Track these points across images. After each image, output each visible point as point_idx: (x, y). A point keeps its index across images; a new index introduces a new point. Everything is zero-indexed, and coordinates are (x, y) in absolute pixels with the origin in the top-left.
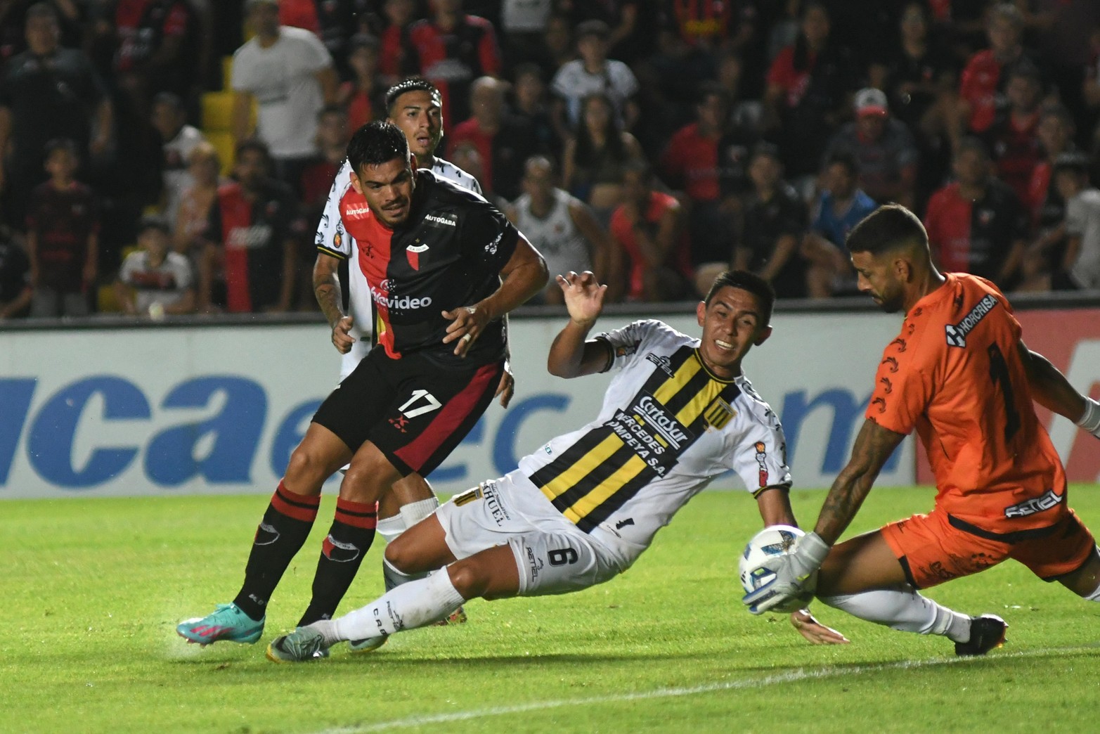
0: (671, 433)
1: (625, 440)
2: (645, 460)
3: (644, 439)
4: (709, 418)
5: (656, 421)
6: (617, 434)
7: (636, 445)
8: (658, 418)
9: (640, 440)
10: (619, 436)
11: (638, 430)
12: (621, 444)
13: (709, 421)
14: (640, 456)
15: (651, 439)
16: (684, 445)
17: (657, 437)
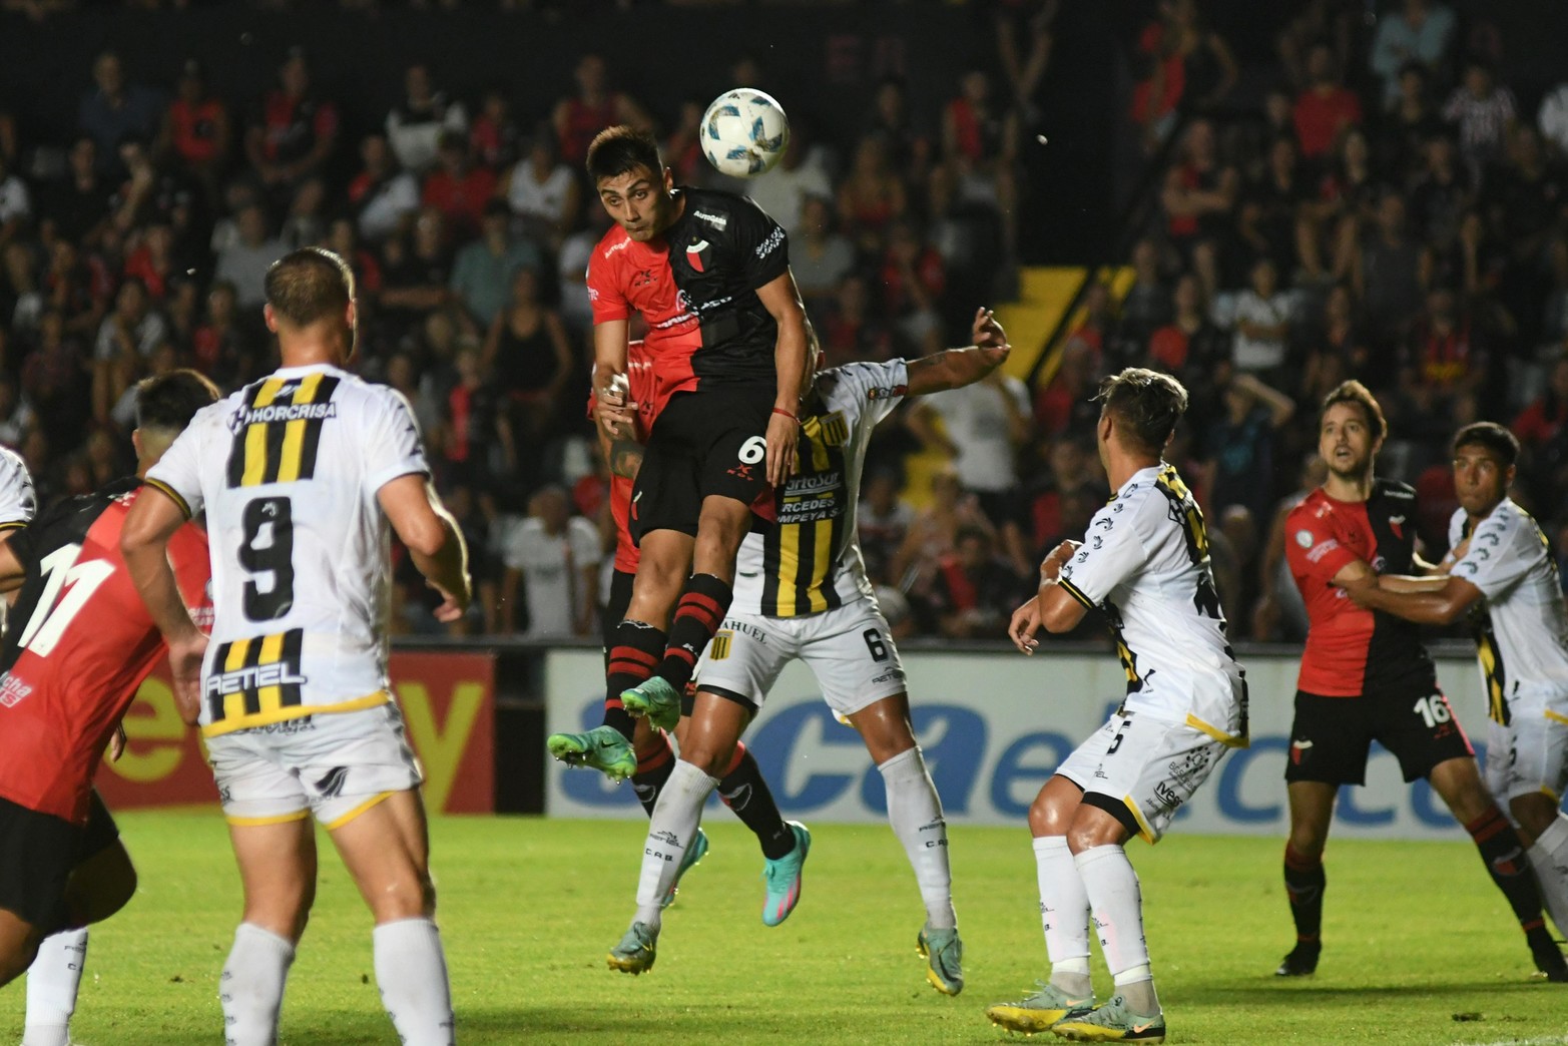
0: (826, 483)
1: (797, 521)
2: (827, 517)
3: (812, 507)
4: (833, 441)
5: (807, 487)
6: (786, 523)
7: (810, 516)
8: (806, 485)
9: (810, 511)
10: (790, 523)
11: (800, 506)
12: (797, 526)
13: (836, 444)
14: (821, 519)
15: (817, 502)
16: (841, 479)
17: (819, 496)
